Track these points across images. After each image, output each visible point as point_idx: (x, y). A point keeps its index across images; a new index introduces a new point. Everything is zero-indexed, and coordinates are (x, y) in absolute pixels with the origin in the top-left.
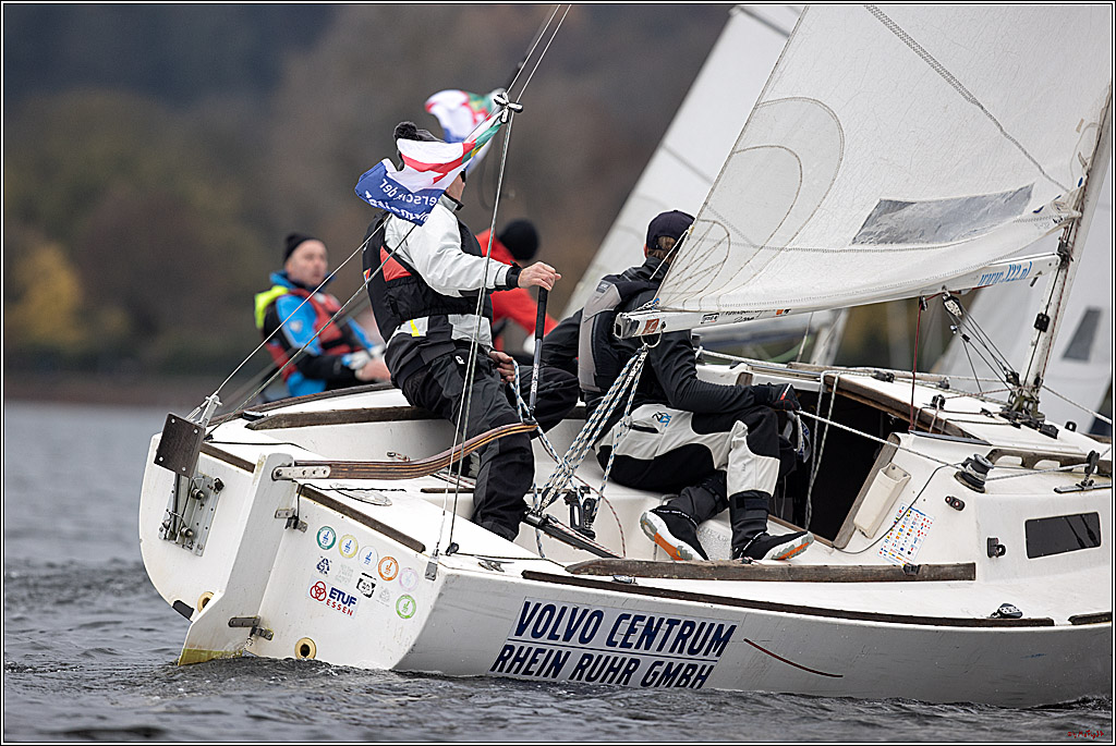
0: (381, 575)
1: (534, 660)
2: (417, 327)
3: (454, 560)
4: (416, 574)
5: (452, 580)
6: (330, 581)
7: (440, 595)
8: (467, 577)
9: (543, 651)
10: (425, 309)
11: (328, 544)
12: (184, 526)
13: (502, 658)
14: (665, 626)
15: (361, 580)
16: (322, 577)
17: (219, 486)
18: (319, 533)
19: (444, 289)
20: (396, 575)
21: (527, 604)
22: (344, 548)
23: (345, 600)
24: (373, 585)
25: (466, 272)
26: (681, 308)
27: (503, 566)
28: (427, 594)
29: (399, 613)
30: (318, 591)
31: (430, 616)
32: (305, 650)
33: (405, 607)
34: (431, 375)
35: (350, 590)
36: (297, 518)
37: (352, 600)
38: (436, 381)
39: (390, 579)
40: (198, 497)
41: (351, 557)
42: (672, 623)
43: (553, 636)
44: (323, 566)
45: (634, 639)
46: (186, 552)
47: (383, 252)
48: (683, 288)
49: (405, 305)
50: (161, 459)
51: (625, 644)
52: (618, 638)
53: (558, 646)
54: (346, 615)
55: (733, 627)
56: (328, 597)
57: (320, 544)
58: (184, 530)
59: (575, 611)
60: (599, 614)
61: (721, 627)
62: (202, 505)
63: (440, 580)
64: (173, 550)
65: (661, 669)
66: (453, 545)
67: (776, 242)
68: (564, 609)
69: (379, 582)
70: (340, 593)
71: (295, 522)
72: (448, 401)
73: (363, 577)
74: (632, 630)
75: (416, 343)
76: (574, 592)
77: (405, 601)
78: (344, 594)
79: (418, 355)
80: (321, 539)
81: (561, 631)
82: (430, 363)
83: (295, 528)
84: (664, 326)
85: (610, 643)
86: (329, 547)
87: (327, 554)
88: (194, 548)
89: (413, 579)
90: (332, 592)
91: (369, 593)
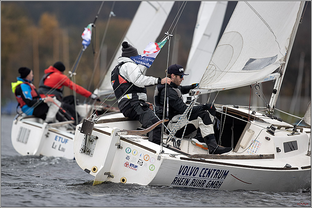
0: (144, 159)
1: (182, 181)
2: (129, 96)
3: (163, 155)
4: (155, 159)
5: (165, 160)
6: (130, 162)
7: (162, 164)
8: (168, 159)
9: (184, 178)
10: (131, 92)
11: (129, 152)
13: (174, 181)
14: (213, 171)
15: (139, 161)
16: (127, 161)
17: (97, 138)
18: (126, 149)
19: (140, 85)
20: (149, 159)
21: (182, 166)
22: (133, 153)
23: (134, 167)
24: (142, 162)
25: (146, 81)
26: (204, 88)
27: (176, 156)
28: (158, 164)
29: (150, 169)
30: (126, 164)
31: (159, 170)
32: (123, 180)
33: (152, 168)
34: (133, 109)
35: (136, 164)
36: (120, 146)
37: (136, 167)
38: (135, 110)
39: (147, 160)
40: (91, 141)
41: (136, 155)
42: (215, 170)
43: (187, 175)
44: (128, 158)
45: (205, 175)
46: (88, 156)
47: (119, 76)
48: (205, 83)
50: (82, 131)
51: (203, 176)
52: (202, 175)
53: (188, 177)
54: (135, 170)
55: (228, 171)
56: (129, 166)
57: (127, 152)
58: (88, 150)
59: (193, 167)
60: (198, 168)
61: (226, 171)
62: (92, 143)
63: (161, 160)
64: (84, 156)
65: (211, 183)
66: (163, 151)
67: (226, 70)
68: (190, 167)
69: (144, 161)
70: (133, 165)
72: (139, 115)
74: (205, 172)
75: (129, 101)
76: (193, 163)
77: (152, 166)
79: (130, 103)
80: (127, 151)
81: (189, 173)
82: (133, 106)
83: (119, 148)
84: (200, 93)
85: (200, 176)
86: (129, 153)
87: (129, 155)
88: (90, 155)
89: (154, 160)
90: (130, 165)
91: (141, 164)
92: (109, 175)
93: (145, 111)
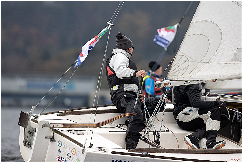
0: (72, 153)
2: (116, 88)
3: (91, 149)
4: (80, 153)
5: (88, 154)
6: (61, 155)
8: (93, 153)
10: (118, 83)
11: (60, 145)
12: (28, 142)
15: (68, 155)
16: (59, 154)
17: (36, 130)
18: (58, 142)
19: (119, 77)
20: (75, 153)
21: (113, 160)
22: (64, 146)
23: (64, 160)
24: (70, 156)
25: (124, 72)
27: (105, 150)
30: (58, 158)
34: (119, 101)
35: (65, 158)
36: (53, 139)
37: (66, 160)
38: (120, 102)
39: (74, 154)
40: (30, 134)
41: (65, 149)
44: (59, 151)
46: (29, 148)
47: (108, 68)
49: (113, 82)
50: (20, 124)
56: (61, 160)
57: (58, 145)
58: (28, 143)
62: (32, 136)
63: (85, 154)
66: (91, 145)
69: (72, 155)
70: (63, 158)
71: (52, 139)
72: (122, 108)
73: (68, 154)
75: (115, 92)
77: (78, 160)
78: (64, 159)
79: (116, 96)
82: (119, 97)
83: (53, 141)
84: (171, 84)
87: (60, 148)
89: (79, 154)
90: (61, 158)
93: (127, 102)
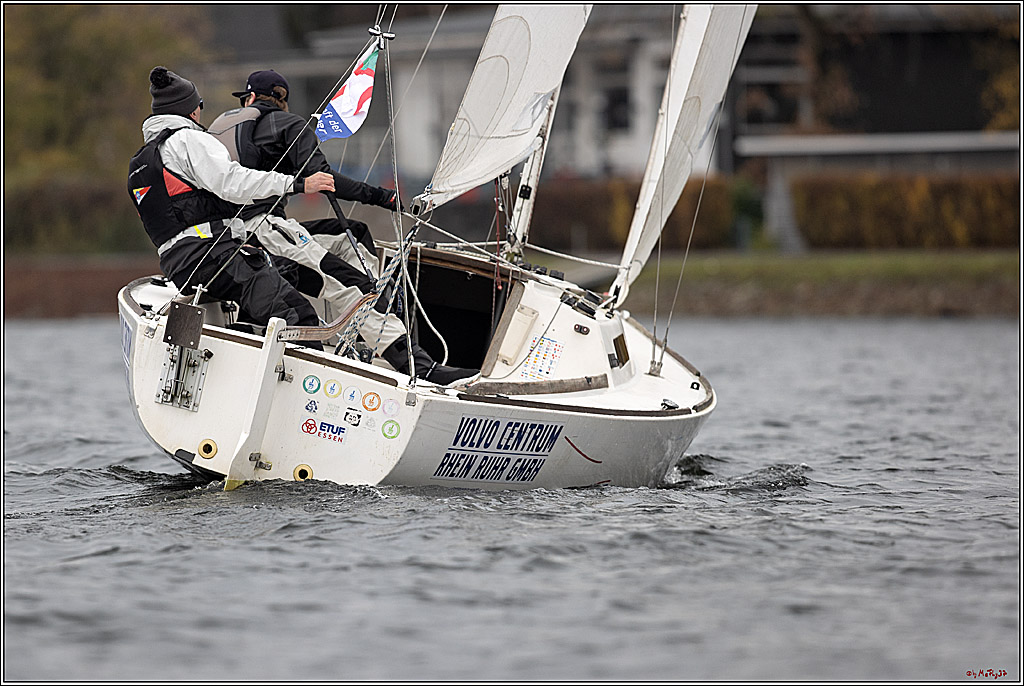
0: (366, 408)
1: (458, 465)
2: (202, 231)
4: (397, 403)
5: (428, 404)
6: (319, 418)
7: (420, 416)
9: (463, 456)
10: (207, 216)
11: (314, 389)
13: (443, 465)
14: (529, 430)
15: (347, 414)
16: (311, 415)
17: (209, 355)
18: (304, 382)
19: (239, 199)
20: (379, 405)
21: (463, 419)
22: (329, 390)
23: (335, 430)
24: (359, 416)
25: (259, 185)
26: (439, 190)
27: (447, 391)
28: (409, 418)
29: (385, 435)
30: (309, 427)
31: (413, 434)
32: (303, 474)
33: (391, 430)
35: (338, 422)
36: (283, 372)
37: (341, 430)
39: (374, 409)
40: (193, 365)
41: (336, 397)
42: (533, 426)
43: (472, 445)
44: (311, 407)
45: (510, 443)
46: (183, 411)
47: (166, 173)
51: (506, 447)
52: (503, 443)
53: (467, 450)
54: (337, 442)
55: (562, 427)
56: (318, 430)
57: (306, 390)
58: (184, 393)
59: (486, 422)
60: (497, 423)
61: (556, 427)
62: (195, 372)
63: (419, 406)
64: (173, 414)
65: (519, 465)
67: (488, 133)
68: (481, 421)
69: (364, 413)
70: (329, 425)
72: (239, 286)
73: (349, 411)
74: (512, 435)
75: (205, 243)
76: (488, 408)
77: (390, 425)
78: (333, 427)
80: (307, 386)
81: (476, 441)
83: (282, 379)
85: (499, 447)
86: (315, 392)
87: (313, 397)
88: (191, 407)
89: (395, 407)
90: (321, 426)
91: (356, 423)
92: (258, 462)
93: (256, 269)
